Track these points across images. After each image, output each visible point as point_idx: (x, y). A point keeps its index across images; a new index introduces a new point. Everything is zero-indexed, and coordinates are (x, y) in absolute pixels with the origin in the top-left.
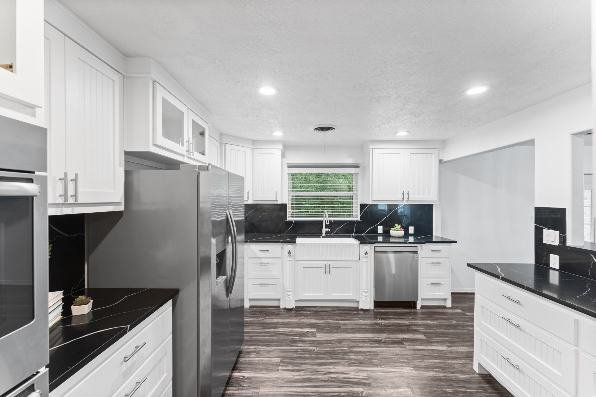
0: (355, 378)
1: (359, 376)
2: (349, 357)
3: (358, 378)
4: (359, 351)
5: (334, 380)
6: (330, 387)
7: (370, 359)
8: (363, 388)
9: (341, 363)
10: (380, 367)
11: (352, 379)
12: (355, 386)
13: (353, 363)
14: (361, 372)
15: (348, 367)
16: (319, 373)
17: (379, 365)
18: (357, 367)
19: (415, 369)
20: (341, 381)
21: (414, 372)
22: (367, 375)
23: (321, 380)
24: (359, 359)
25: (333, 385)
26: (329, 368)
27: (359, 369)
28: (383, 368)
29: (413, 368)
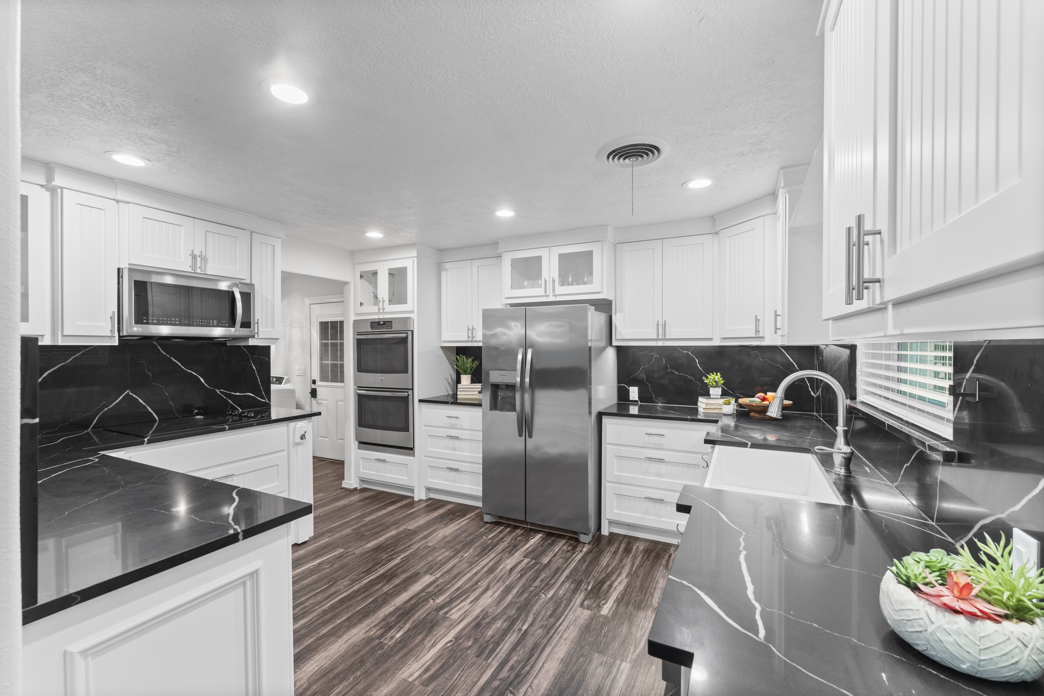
0: (458, 605)
1: (459, 610)
2: (502, 620)
3: (455, 607)
4: (506, 639)
5: (473, 588)
6: (467, 582)
7: (476, 640)
8: (438, 604)
9: (495, 606)
10: (451, 641)
11: (460, 600)
12: (448, 599)
13: (485, 617)
14: (461, 615)
15: (482, 608)
16: (495, 582)
17: (455, 642)
18: (473, 617)
19: (406, 684)
20: (466, 593)
21: (403, 676)
22: (452, 617)
23: (482, 579)
24: (488, 628)
25: (466, 584)
26: (495, 592)
27: (468, 617)
28: (447, 643)
29: (411, 683)
